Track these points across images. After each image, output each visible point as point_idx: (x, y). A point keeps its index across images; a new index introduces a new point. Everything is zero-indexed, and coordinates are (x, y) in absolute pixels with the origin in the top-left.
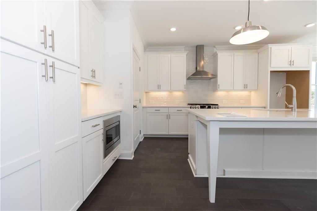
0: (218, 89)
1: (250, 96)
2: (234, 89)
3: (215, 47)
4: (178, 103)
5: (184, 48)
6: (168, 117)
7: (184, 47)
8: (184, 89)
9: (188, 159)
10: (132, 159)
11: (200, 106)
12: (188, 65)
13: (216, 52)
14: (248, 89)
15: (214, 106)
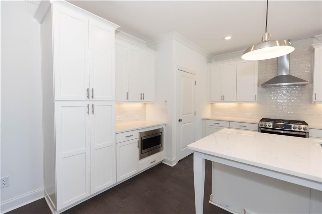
0: (314, 100)
3: (313, 37)
4: (249, 116)
10: (172, 166)
11: (273, 124)
15: (297, 126)
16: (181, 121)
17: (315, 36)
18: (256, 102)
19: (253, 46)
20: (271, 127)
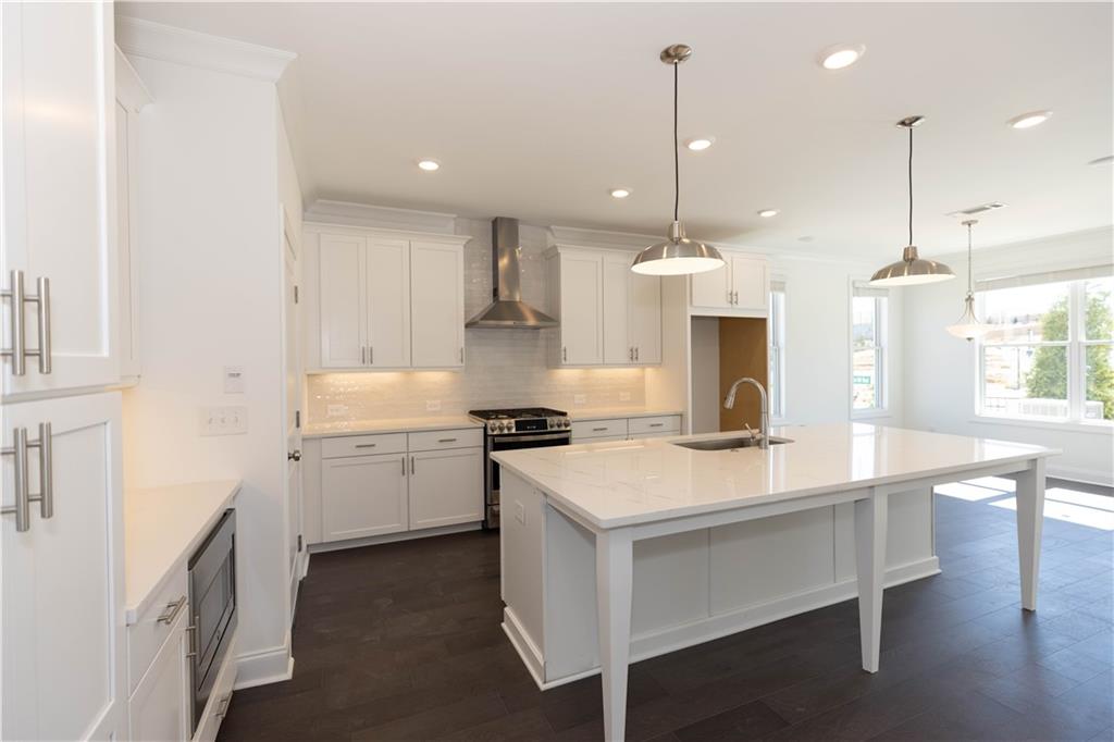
0: (563, 362)
1: (642, 379)
3: (548, 228)
4: (434, 409)
5: (455, 219)
6: (407, 467)
7: (454, 216)
8: (460, 364)
9: (503, 625)
10: (287, 675)
11: (516, 422)
12: (468, 280)
13: (555, 247)
14: (640, 360)
15: (555, 419)
17: (552, 228)
20: (513, 431)
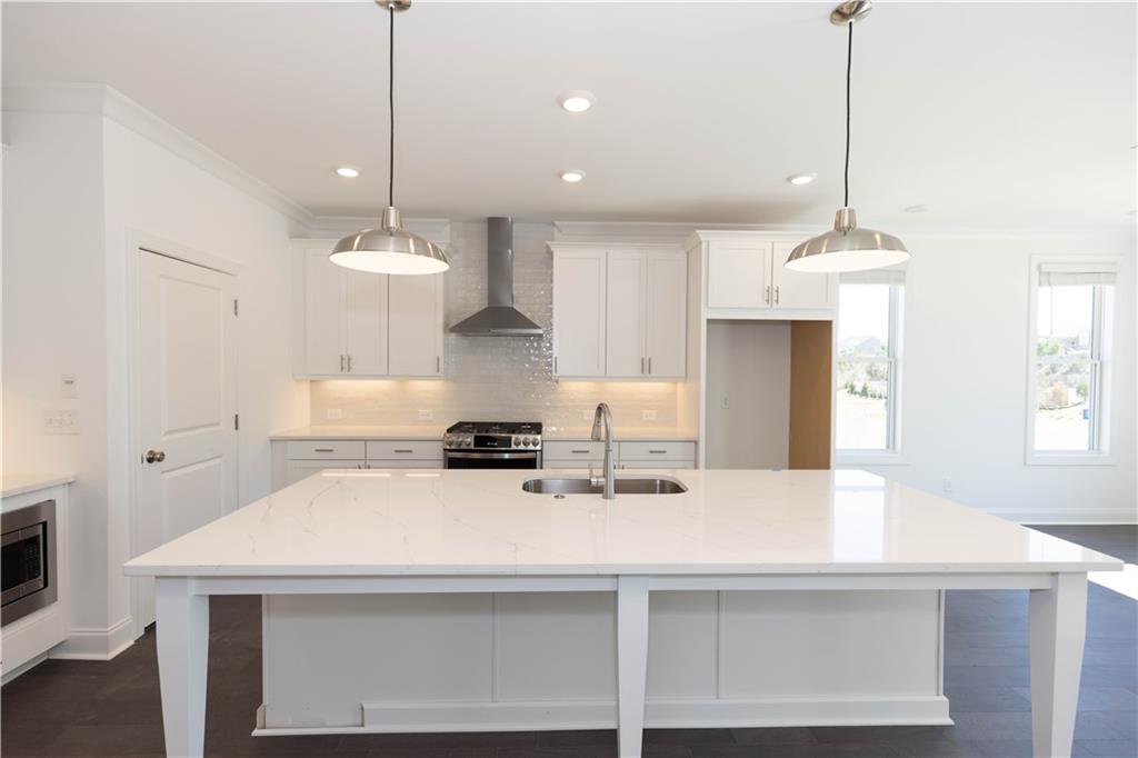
0: (554, 373)
2: (608, 374)
3: (553, 225)
8: (436, 374)
10: (108, 656)
11: (476, 437)
14: (652, 374)
15: (522, 437)
16: (159, 460)
17: (557, 223)
18: (439, 378)
19: (358, 238)
20: (472, 447)
